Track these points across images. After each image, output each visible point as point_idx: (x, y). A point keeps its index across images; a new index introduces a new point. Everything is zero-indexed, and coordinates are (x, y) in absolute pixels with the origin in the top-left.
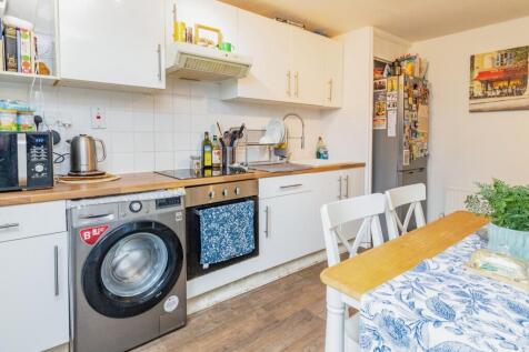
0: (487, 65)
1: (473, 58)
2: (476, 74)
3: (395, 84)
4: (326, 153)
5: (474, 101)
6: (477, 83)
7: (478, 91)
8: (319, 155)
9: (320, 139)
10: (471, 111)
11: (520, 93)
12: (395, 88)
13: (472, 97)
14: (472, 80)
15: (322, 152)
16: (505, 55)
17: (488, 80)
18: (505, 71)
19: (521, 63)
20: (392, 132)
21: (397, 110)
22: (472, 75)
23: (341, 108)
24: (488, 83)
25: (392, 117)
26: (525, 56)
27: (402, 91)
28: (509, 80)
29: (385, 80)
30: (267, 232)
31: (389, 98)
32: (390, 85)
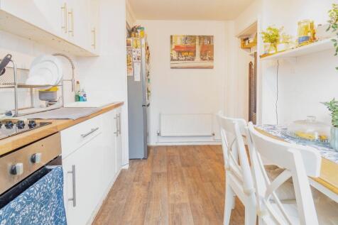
0: (179, 42)
1: (171, 37)
2: (173, 47)
4: (85, 95)
5: (174, 62)
6: (174, 52)
7: (175, 57)
8: (78, 98)
10: (172, 68)
12: (139, 46)
13: (172, 60)
14: (172, 50)
15: (81, 95)
16: (186, 38)
17: (179, 50)
18: (187, 47)
19: (193, 44)
20: (137, 78)
21: (141, 63)
22: (171, 47)
23: (98, 56)
24: (179, 52)
25: (137, 67)
26: (194, 41)
27: (144, 49)
28: (189, 52)
29: (131, 39)
30: (74, 199)
31: (134, 54)
32: (135, 43)
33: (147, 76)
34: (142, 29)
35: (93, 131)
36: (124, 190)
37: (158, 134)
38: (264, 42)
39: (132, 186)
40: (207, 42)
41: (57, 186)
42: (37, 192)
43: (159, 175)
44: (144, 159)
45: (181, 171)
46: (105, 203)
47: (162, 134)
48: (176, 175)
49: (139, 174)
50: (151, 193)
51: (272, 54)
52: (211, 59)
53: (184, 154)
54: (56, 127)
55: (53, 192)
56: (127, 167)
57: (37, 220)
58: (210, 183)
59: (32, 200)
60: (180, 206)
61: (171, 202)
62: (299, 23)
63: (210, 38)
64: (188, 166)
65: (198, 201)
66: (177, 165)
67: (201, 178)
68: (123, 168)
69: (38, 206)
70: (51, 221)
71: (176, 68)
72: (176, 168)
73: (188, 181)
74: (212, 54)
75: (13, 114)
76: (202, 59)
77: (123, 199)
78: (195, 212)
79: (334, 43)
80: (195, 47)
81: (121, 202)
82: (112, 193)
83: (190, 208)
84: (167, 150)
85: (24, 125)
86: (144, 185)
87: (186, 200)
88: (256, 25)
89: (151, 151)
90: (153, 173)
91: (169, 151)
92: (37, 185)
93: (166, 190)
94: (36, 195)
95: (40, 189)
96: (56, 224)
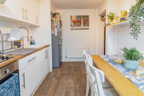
0: (74, 19)
1: (71, 16)
2: (72, 21)
3: (56, 20)
4: (34, 42)
5: (72, 27)
6: (72, 23)
7: (73, 25)
8: (31, 43)
9: (31, 37)
10: (71, 29)
11: (80, 26)
12: (56, 21)
13: (71, 26)
14: (71, 22)
15: (33, 42)
16: (77, 17)
18: (78, 20)
19: (80, 19)
20: (56, 35)
21: (57, 28)
22: (71, 21)
23: (39, 26)
24: (75, 23)
25: (56, 30)
26: (81, 18)
27: (58, 22)
28: (78, 23)
29: (53, 19)
30: (24, 86)
31: (54, 24)
32: (55, 20)
33: (60, 33)
34: (58, 14)
35: (34, 58)
36: (49, 81)
37: (66, 57)
38: (108, 19)
39: (52, 79)
40: (86, 18)
41: (16, 81)
42: (6, 84)
43: (64, 74)
44: (59, 67)
45: (73, 73)
46: (41, 86)
47: (67, 57)
48: (71, 75)
49: (56, 74)
50: (59, 82)
51: (111, 24)
52: (88, 25)
53: (76, 66)
54: (16, 59)
55: (13, 84)
56: (51, 71)
57: (6, 94)
58: (84, 78)
59: (4, 87)
60: (70, 88)
61: (67, 86)
62: (121, 12)
63: (87, 17)
64: (76, 71)
65: (77, 86)
66: (72, 70)
67: (81, 76)
68: (50, 71)
69: (7, 89)
70: (13, 94)
71: (73, 29)
72: (71, 71)
73: (75, 77)
74: (88, 23)
75: (2, 53)
76: (84, 25)
77: (48, 84)
78: (75, 90)
79: (130, 22)
80: (81, 20)
81: (47, 86)
82: (44, 82)
83: (73, 89)
84: (69, 63)
85: (4, 58)
86: (57, 78)
87: (73, 85)
88: (106, 11)
89: (62, 64)
90: (61, 74)
91: (70, 64)
92: (6, 82)
93: (65, 81)
94: (6, 85)
95: (7, 83)
96: (15, 95)
